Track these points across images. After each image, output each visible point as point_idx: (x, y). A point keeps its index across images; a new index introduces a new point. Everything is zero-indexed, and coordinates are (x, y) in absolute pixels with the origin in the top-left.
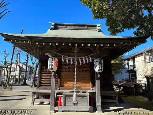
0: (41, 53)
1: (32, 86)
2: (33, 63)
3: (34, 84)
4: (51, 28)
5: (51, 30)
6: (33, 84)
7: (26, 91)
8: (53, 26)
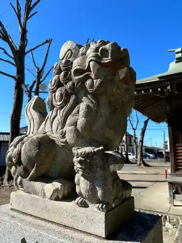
0: (168, 108)
1: (140, 165)
2: (133, 129)
3: (143, 161)
4: (177, 59)
5: (176, 62)
6: (141, 162)
7: (134, 174)
8: (181, 54)
